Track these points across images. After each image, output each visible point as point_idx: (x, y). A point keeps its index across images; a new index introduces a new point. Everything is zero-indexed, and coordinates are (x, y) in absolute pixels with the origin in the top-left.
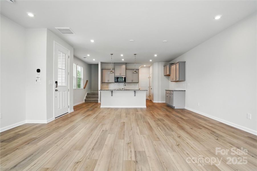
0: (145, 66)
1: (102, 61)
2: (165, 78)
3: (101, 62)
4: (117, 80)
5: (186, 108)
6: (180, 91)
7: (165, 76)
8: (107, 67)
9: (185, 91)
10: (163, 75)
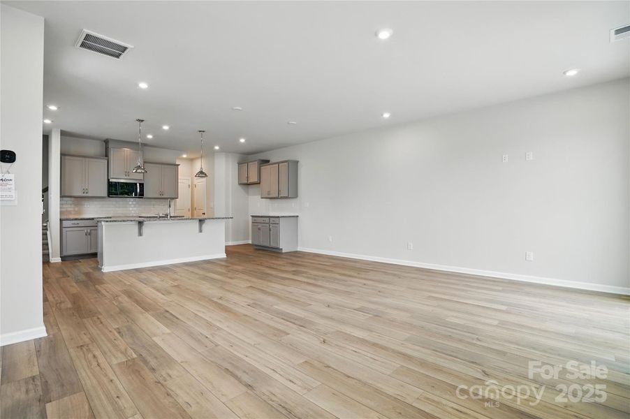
0: (185, 156)
1: (64, 129)
2: (240, 189)
3: (61, 131)
4: (118, 190)
5: (299, 249)
6: (290, 217)
7: (240, 184)
8: (74, 147)
9: (297, 216)
10: (237, 183)
